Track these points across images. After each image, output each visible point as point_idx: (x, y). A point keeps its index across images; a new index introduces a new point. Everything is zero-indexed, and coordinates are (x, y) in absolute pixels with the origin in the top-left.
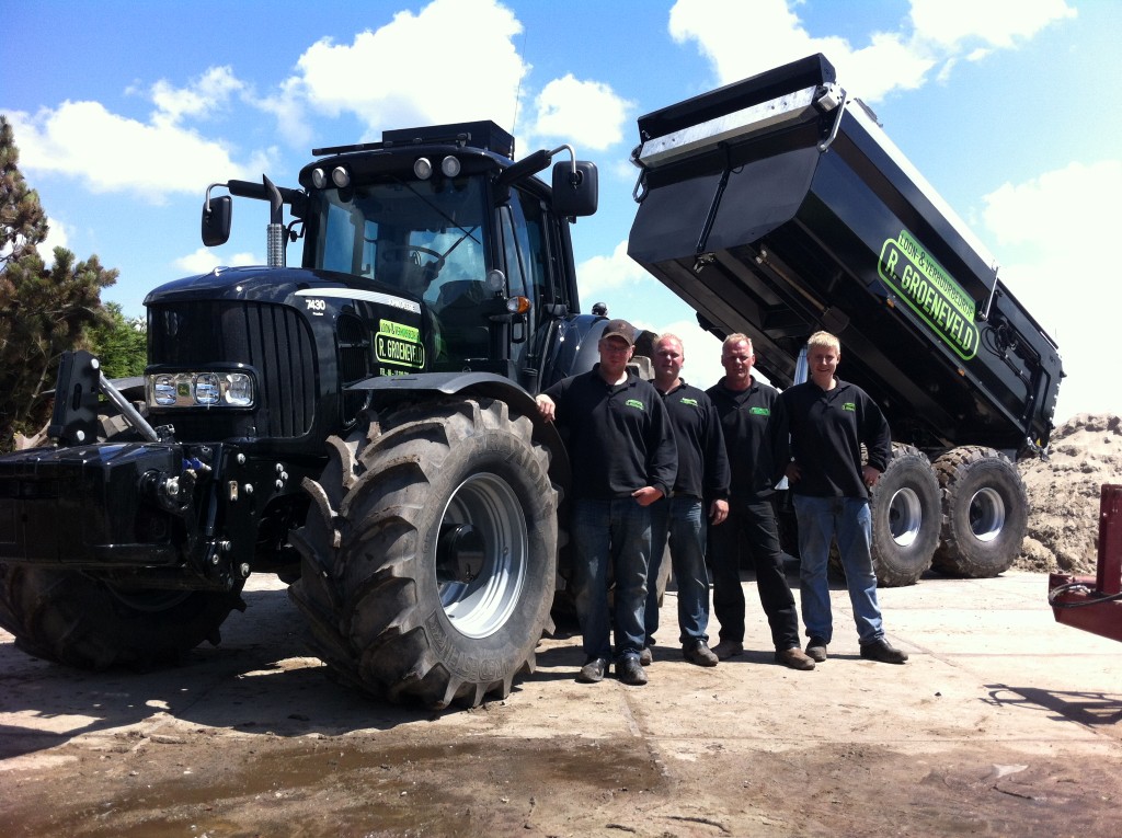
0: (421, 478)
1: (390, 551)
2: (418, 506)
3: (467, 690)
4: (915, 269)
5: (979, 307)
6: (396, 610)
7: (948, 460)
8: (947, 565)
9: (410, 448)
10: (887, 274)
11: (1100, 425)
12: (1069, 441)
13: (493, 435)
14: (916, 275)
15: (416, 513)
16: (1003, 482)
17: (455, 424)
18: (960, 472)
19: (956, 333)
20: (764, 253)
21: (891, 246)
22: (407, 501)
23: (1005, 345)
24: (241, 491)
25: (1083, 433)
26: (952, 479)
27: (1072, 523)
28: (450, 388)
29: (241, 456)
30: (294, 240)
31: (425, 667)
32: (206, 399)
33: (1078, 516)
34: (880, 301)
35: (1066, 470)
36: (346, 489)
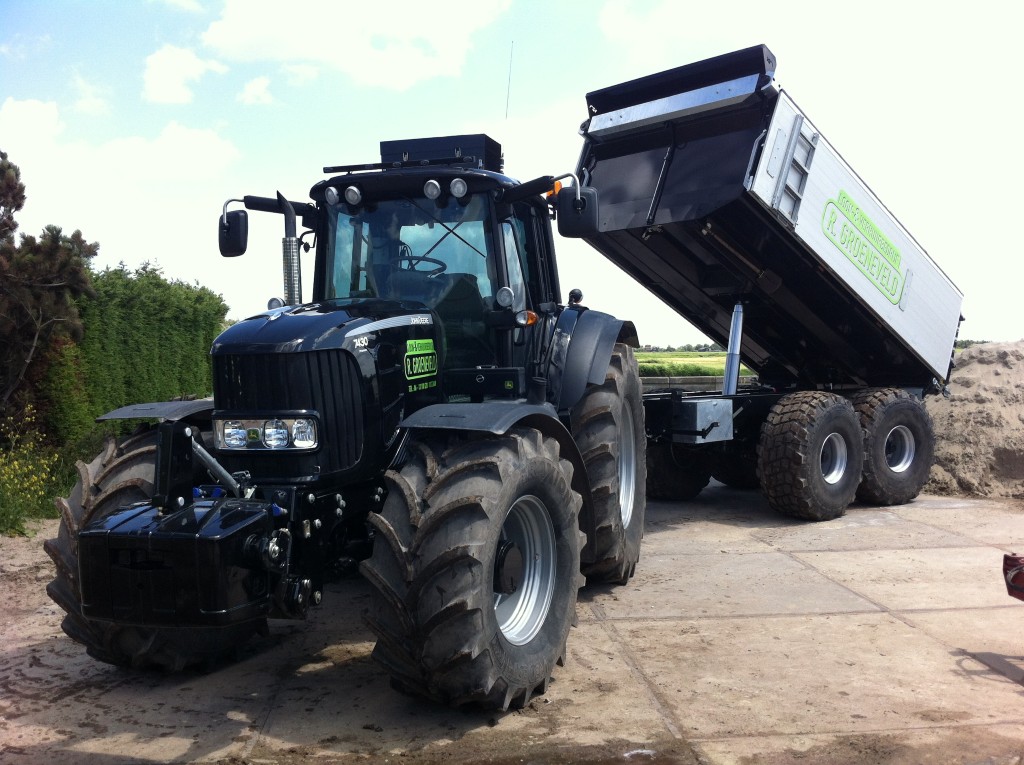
0: (483, 515)
1: (459, 586)
3: (519, 694)
6: (466, 639)
7: (867, 403)
9: (469, 486)
13: (534, 462)
16: (913, 419)
18: (878, 413)
20: (709, 225)
22: (472, 539)
24: (313, 527)
26: (871, 420)
27: (970, 450)
28: (499, 428)
29: (311, 496)
30: (306, 250)
31: (490, 683)
32: (275, 443)
36: (414, 528)
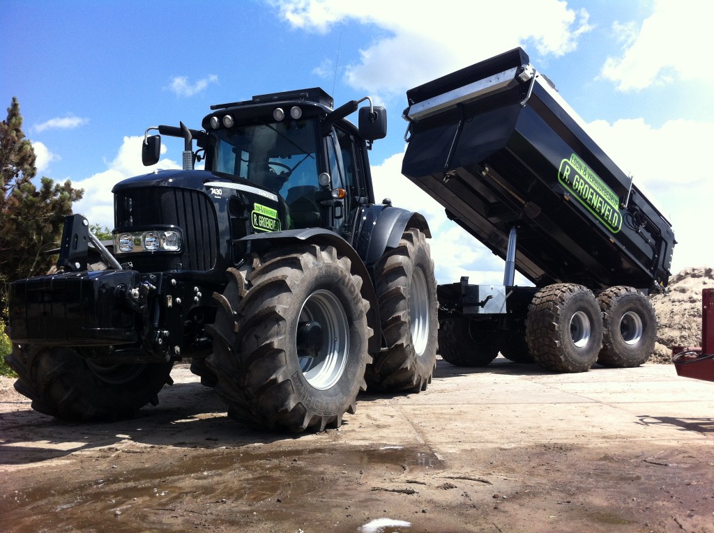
0: (287, 289)
1: (269, 333)
2: (287, 306)
3: (316, 420)
4: (581, 177)
5: (622, 200)
6: (275, 369)
7: (606, 295)
8: (608, 359)
9: (280, 272)
10: (564, 180)
11: (700, 274)
12: (681, 284)
13: (328, 266)
14: (581, 181)
15: (285, 310)
16: (640, 308)
17: (306, 258)
18: (614, 300)
19: (608, 216)
20: (487, 169)
21: (566, 163)
22: (279, 303)
23: (639, 224)
24: (174, 302)
25: (689, 279)
26: (609, 306)
27: (685, 333)
28: (303, 236)
29: (173, 281)
30: (199, 160)
31: (292, 404)
32: (151, 248)
33: (689, 329)
34: (560, 197)
35: (680, 302)
36: (241, 298)
